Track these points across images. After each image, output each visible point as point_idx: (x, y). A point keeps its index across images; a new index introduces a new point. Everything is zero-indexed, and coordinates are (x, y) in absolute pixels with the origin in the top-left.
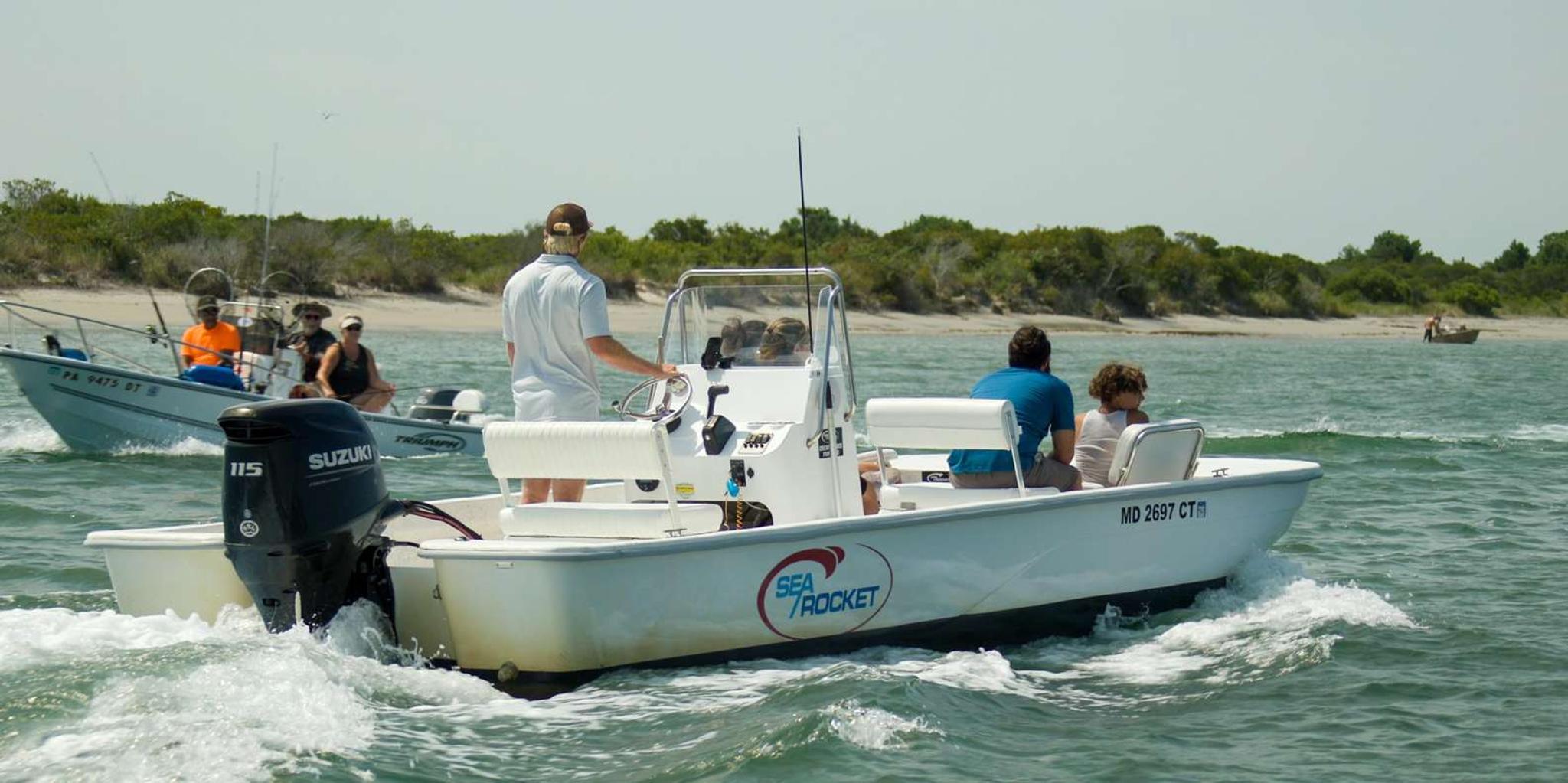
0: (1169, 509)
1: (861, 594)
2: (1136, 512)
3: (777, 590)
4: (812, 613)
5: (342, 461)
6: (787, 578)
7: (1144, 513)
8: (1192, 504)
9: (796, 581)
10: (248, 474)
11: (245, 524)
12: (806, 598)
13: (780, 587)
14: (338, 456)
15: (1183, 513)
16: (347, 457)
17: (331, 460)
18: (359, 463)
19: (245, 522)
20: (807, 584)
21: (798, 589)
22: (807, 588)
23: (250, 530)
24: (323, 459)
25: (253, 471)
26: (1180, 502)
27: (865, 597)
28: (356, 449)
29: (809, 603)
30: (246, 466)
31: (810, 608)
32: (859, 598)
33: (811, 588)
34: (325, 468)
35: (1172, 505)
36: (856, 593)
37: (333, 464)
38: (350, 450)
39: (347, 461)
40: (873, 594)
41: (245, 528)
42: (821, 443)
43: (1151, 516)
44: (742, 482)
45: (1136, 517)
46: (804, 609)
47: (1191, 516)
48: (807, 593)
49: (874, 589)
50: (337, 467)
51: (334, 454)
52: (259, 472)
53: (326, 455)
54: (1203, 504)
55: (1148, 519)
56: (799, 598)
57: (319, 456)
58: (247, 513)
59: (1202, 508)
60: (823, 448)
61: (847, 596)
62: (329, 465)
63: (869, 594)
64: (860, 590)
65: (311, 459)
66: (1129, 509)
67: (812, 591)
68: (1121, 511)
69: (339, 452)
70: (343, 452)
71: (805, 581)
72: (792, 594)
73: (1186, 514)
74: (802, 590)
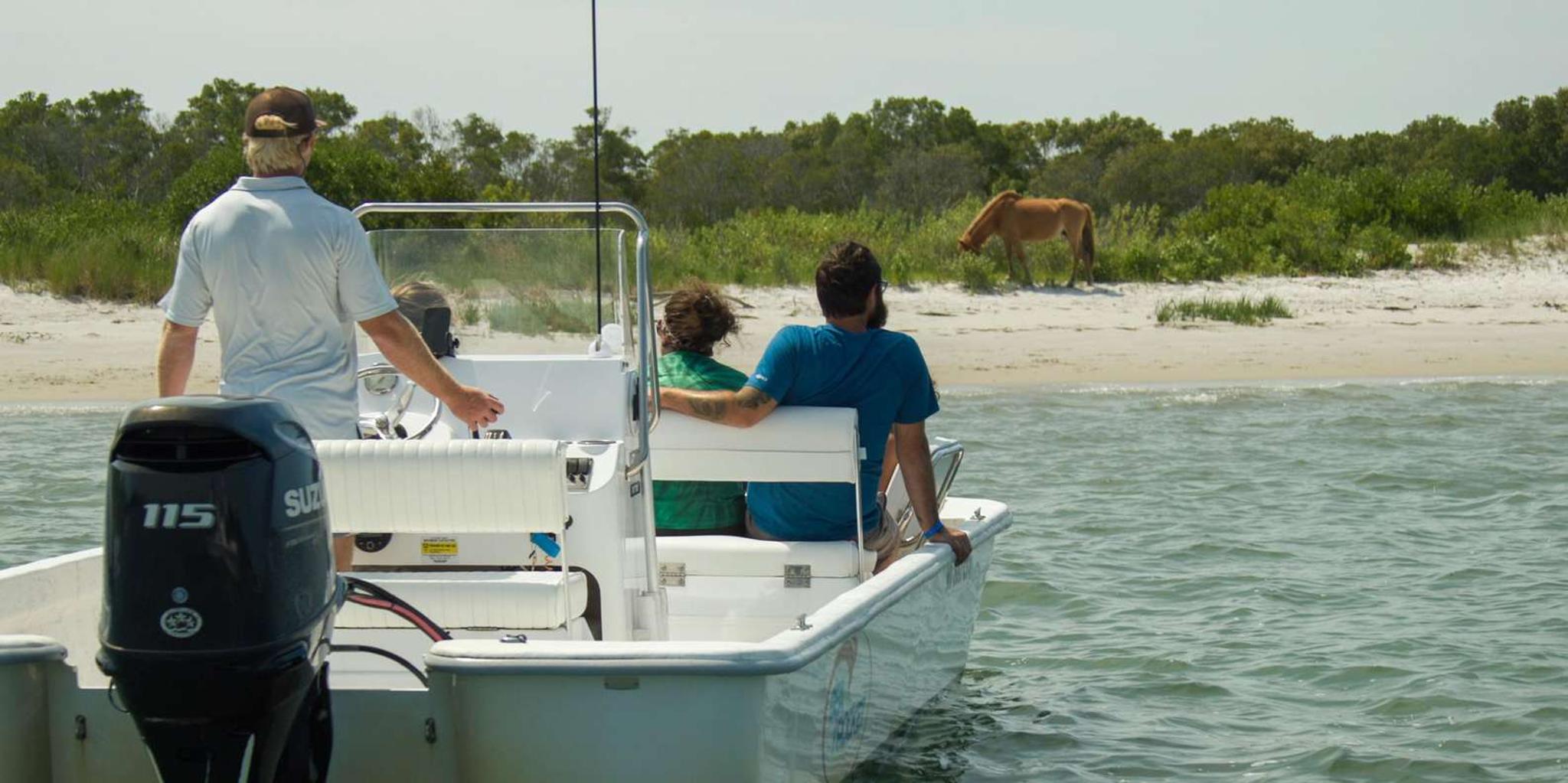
5: (316, 505)
10: (184, 525)
11: (174, 615)
14: (312, 495)
17: (306, 502)
19: (172, 611)
23: (181, 625)
24: (298, 498)
30: (181, 510)
34: (302, 516)
37: (309, 508)
41: (172, 621)
50: (312, 514)
51: (308, 491)
52: (207, 520)
53: (301, 492)
57: (295, 493)
58: (180, 595)
62: (305, 509)
65: (288, 498)
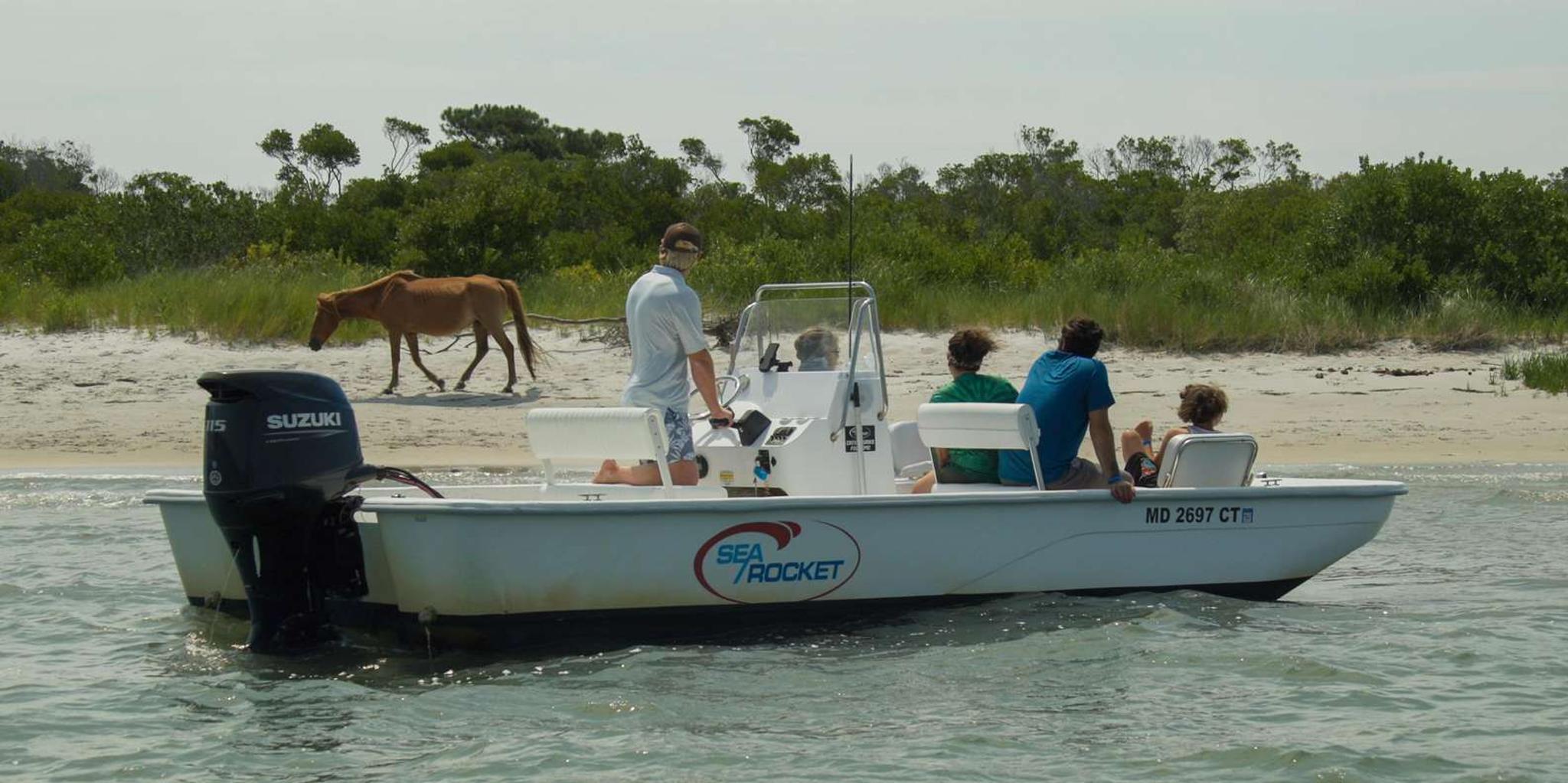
0: (1206, 513)
1: (821, 567)
2: (1165, 513)
3: (718, 557)
4: (761, 581)
5: (302, 424)
6: (730, 547)
7: (1174, 515)
8: (1235, 510)
9: (741, 550)
11: (213, 474)
12: (753, 567)
13: (720, 553)
14: (299, 420)
15: (1224, 517)
16: (309, 421)
17: (290, 421)
18: (324, 427)
19: (213, 472)
20: (756, 553)
21: (745, 557)
22: (755, 557)
23: (215, 480)
24: (282, 420)
25: (219, 427)
26: (1220, 508)
27: (826, 570)
28: (321, 415)
29: (757, 571)
30: (215, 423)
31: (759, 576)
32: (818, 570)
33: (760, 557)
34: (283, 429)
35: (1211, 510)
36: (815, 566)
37: (294, 425)
38: (313, 415)
39: (309, 425)
40: (836, 568)
41: (213, 477)
42: (848, 438)
43: (1184, 518)
44: (768, 470)
45: (1165, 518)
46: (751, 576)
47: (1235, 520)
48: (756, 562)
49: (837, 563)
50: (297, 428)
51: (294, 417)
52: (223, 428)
53: (285, 417)
54: (1251, 510)
55: (1179, 520)
56: (744, 567)
57: (279, 417)
59: (1248, 514)
60: (850, 443)
61: (805, 567)
62: (287, 425)
63: (831, 567)
64: (819, 564)
65: (270, 419)
66: (1156, 510)
67: (761, 560)
68: (1145, 512)
69: (300, 415)
70: (305, 416)
71: (752, 551)
72: (736, 561)
73: (1227, 518)
74: (750, 557)
